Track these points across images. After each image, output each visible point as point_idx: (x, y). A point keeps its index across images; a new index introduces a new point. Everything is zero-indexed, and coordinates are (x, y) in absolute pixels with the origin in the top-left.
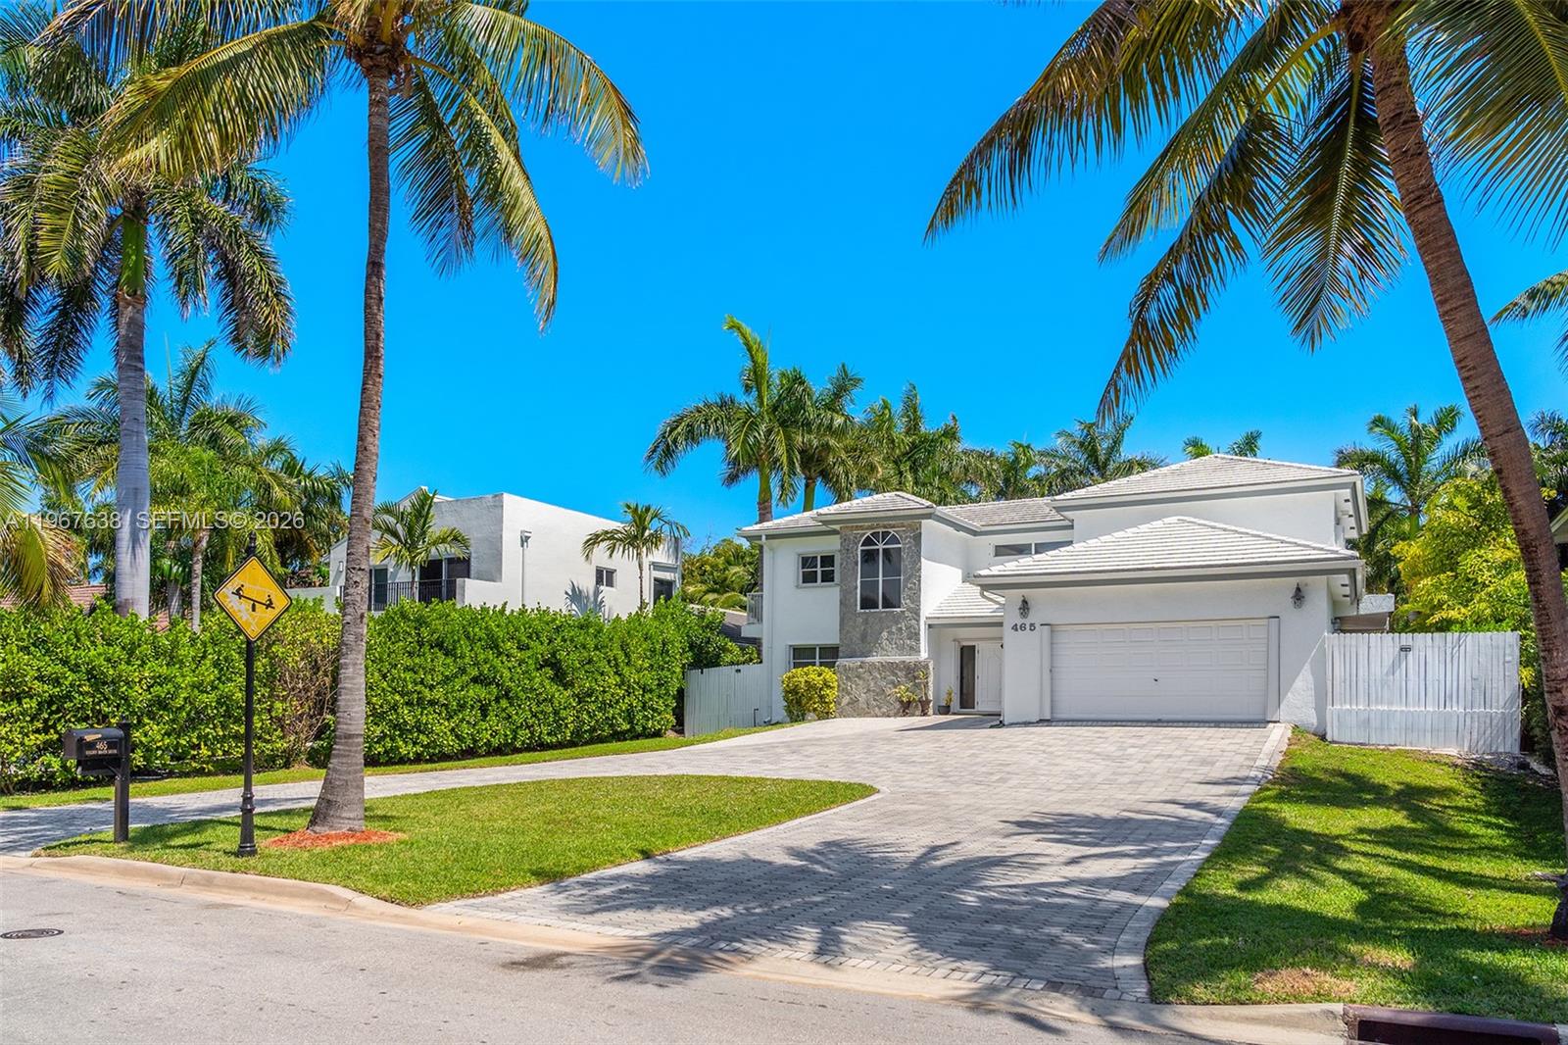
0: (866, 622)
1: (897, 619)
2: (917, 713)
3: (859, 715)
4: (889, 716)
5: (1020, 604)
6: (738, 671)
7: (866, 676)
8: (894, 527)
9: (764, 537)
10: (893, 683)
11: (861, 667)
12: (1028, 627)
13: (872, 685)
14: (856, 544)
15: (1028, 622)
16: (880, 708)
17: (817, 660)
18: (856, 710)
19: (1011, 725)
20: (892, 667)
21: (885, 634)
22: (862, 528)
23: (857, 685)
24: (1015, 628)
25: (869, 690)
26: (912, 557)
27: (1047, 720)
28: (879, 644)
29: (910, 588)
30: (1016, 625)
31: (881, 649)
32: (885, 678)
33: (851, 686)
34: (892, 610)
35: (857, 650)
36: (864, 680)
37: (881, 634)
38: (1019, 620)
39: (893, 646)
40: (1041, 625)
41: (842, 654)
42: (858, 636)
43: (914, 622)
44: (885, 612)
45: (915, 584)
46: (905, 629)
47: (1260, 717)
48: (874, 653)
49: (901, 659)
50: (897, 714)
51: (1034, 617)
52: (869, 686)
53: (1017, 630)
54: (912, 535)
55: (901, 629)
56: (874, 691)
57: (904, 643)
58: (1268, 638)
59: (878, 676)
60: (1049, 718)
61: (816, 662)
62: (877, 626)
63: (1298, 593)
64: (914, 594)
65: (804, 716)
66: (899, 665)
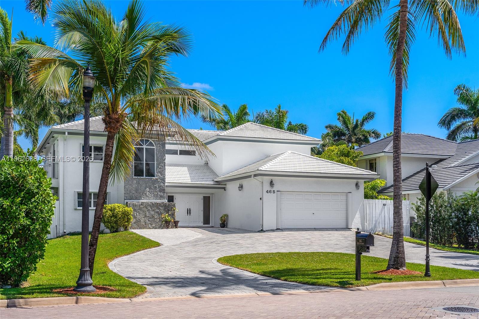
0: (139, 183)
1: (153, 182)
5: (270, 182)
7: (145, 209)
8: (152, 138)
10: (157, 212)
11: (142, 205)
12: (272, 191)
13: (147, 213)
15: (272, 190)
16: (151, 225)
19: (267, 231)
20: (157, 205)
21: (148, 189)
24: (267, 192)
25: (146, 216)
27: (279, 229)
28: (145, 194)
29: (160, 168)
30: (268, 191)
31: (147, 196)
32: (154, 210)
33: (136, 214)
34: (151, 177)
35: (134, 196)
36: (143, 211)
37: (146, 189)
38: (269, 188)
39: (152, 195)
40: (277, 191)
41: (126, 198)
42: (134, 189)
43: (162, 184)
44: (147, 178)
45: (162, 166)
46: (157, 187)
47: (345, 227)
48: (143, 198)
49: (159, 201)
50: (161, 227)
51: (275, 188)
52: (146, 214)
53: (268, 193)
54: (161, 143)
55: (156, 187)
56: (148, 216)
57: (157, 194)
58: (347, 200)
59: (150, 209)
60: (280, 228)
61: (91, 201)
62: (144, 185)
63: (357, 185)
64: (162, 171)
65: (117, 229)
66: (160, 204)
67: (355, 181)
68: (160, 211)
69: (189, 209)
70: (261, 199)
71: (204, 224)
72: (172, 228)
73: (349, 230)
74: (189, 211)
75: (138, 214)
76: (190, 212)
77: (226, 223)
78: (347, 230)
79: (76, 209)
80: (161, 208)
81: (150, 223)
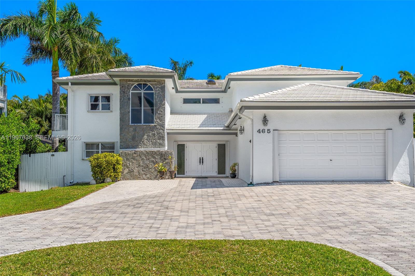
0: (135, 130)
1: (152, 129)
2: (167, 177)
3: (134, 179)
4: (151, 179)
5: (262, 117)
6: (53, 155)
7: (138, 158)
8: (150, 81)
9: (70, 84)
10: (153, 162)
12: (266, 131)
13: (141, 163)
14: (129, 89)
15: (266, 128)
16: (146, 175)
17: (100, 150)
18: (132, 176)
19: (258, 184)
20: (153, 154)
21: (145, 137)
22: (132, 81)
23: (133, 163)
25: (139, 166)
26: (160, 98)
27: (278, 182)
28: (143, 142)
29: (159, 114)
30: (259, 130)
31: (144, 144)
32: (149, 159)
33: (129, 164)
34: (149, 124)
35: (130, 144)
36: (137, 160)
37: (143, 137)
38: (262, 127)
39: (151, 143)
40: (274, 130)
41: (121, 147)
42: (130, 137)
43: (161, 131)
44: (145, 125)
45: (162, 111)
46: (156, 134)
47: (382, 178)
48: (140, 147)
49: (156, 149)
50: (156, 178)
51: (270, 126)
52: (139, 163)
53: (260, 132)
54: (160, 86)
55: (154, 134)
56: (142, 166)
57: (156, 142)
58: (385, 140)
59: (145, 158)
60: (278, 180)
61: (99, 151)
62: (141, 133)
63: (402, 118)
64: (162, 116)
65: (104, 180)
66: (155, 153)
67: (398, 111)
68: (156, 161)
69: (201, 158)
70: (250, 141)
71: (218, 174)
72: (169, 179)
73: (388, 182)
74: (201, 160)
75: (131, 163)
76: (203, 161)
77: (237, 172)
78: (385, 183)
79: (83, 160)
80: (157, 157)
81: (144, 174)
